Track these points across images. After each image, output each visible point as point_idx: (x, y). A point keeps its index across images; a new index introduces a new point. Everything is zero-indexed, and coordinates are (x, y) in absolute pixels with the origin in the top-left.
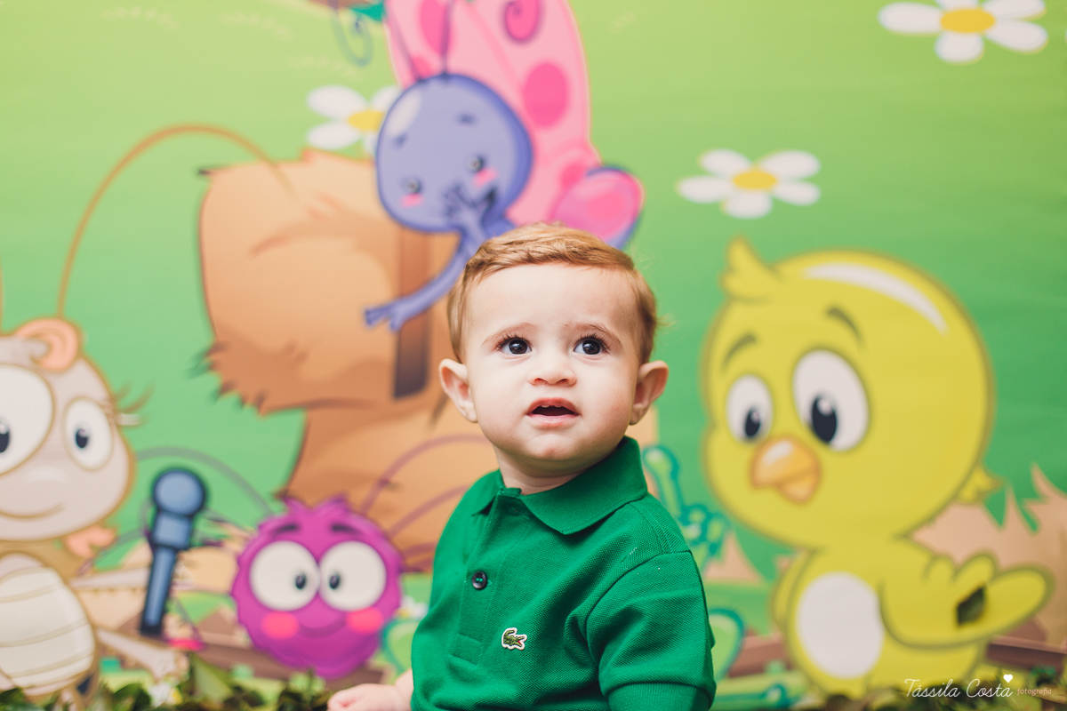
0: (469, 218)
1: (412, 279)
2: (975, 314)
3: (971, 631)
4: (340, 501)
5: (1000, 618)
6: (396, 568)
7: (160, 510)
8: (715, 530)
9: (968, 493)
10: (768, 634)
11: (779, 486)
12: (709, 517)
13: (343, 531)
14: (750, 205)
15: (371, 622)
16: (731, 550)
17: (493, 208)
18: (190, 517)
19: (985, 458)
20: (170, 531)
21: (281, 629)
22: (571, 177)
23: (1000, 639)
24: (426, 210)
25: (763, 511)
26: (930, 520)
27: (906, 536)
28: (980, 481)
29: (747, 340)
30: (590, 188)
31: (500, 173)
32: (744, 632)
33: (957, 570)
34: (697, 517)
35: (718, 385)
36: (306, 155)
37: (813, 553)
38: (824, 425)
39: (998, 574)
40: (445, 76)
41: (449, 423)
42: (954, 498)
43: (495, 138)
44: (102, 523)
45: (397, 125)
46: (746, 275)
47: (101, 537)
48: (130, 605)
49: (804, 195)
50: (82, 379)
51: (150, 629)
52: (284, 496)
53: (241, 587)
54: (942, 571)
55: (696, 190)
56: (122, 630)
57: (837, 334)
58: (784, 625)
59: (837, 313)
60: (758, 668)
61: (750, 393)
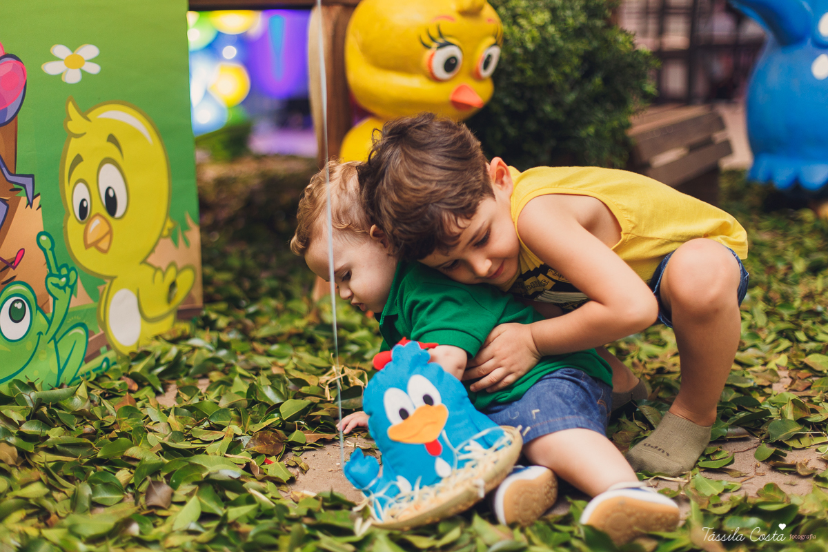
3: (171, 305)
5: (177, 297)
8: (73, 274)
9: (166, 233)
10: (98, 331)
11: (95, 244)
12: (69, 271)
16: (80, 287)
19: (170, 213)
23: (181, 307)
25: (91, 261)
26: (152, 251)
27: (144, 262)
28: (169, 224)
29: (78, 159)
32: (89, 333)
33: (164, 274)
34: (64, 271)
35: (69, 193)
37: (112, 278)
38: (111, 204)
39: (178, 272)
42: (161, 236)
46: (76, 123)
49: (95, 69)
54: (159, 274)
55: (51, 68)
57: (112, 152)
58: (104, 325)
59: (112, 139)
60: (97, 353)
61: (81, 193)
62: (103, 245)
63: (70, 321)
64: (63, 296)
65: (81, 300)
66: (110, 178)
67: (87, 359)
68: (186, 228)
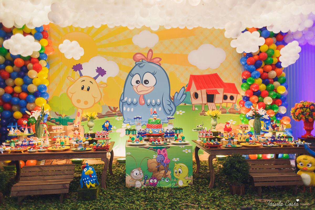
0: (161, 162)
1: (158, 165)
2: (187, 166)
3: (187, 183)
4: (155, 177)
5: (189, 183)
6: (157, 181)
7: (145, 178)
8: (174, 178)
10: (177, 183)
11: (177, 176)
13: (155, 179)
14: (176, 161)
15: (156, 183)
17: (163, 161)
18: (147, 178)
20: (146, 179)
21: (152, 184)
22: (167, 159)
24: (159, 161)
25: (177, 177)
27: (184, 178)
28: (188, 175)
29: (176, 168)
30: (167, 160)
31: (163, 159)
32: (176, 183)
33: (187, 180)
35: (174, 171)
36: (153, 159)
37: (179, 179)
38: (180, 172)
39: (189, 180)
40: (160, 154)
41: (160, 173)
42: (186, 176)
43: (163, 158)
44: (142, 178)
45: (157, 157)
46: (176, 165)
47: (142, 179)
48: (143, 183)
49: (179, 160)
50: (141, 171)
51: (144, 184)
52: (151, 177)
53: (149, 181)
54: (186, 180)
55: (173, 160)
56: (143, 184)
57: (181, 168)
58: (178, 183)
59: (180, 166)
60: (177, 185)
61: (176, 171)
62: (178, 176)
63: (173, 182)
64: (173, 180)
65: (175, 180)
66: (180, 170)
67: (175, 186)
68: (190, 176)
